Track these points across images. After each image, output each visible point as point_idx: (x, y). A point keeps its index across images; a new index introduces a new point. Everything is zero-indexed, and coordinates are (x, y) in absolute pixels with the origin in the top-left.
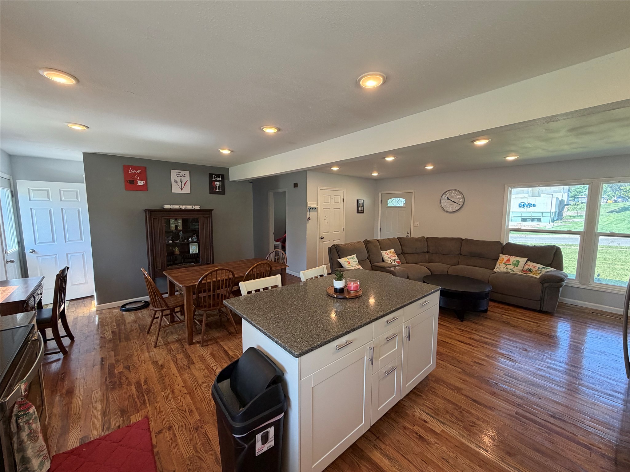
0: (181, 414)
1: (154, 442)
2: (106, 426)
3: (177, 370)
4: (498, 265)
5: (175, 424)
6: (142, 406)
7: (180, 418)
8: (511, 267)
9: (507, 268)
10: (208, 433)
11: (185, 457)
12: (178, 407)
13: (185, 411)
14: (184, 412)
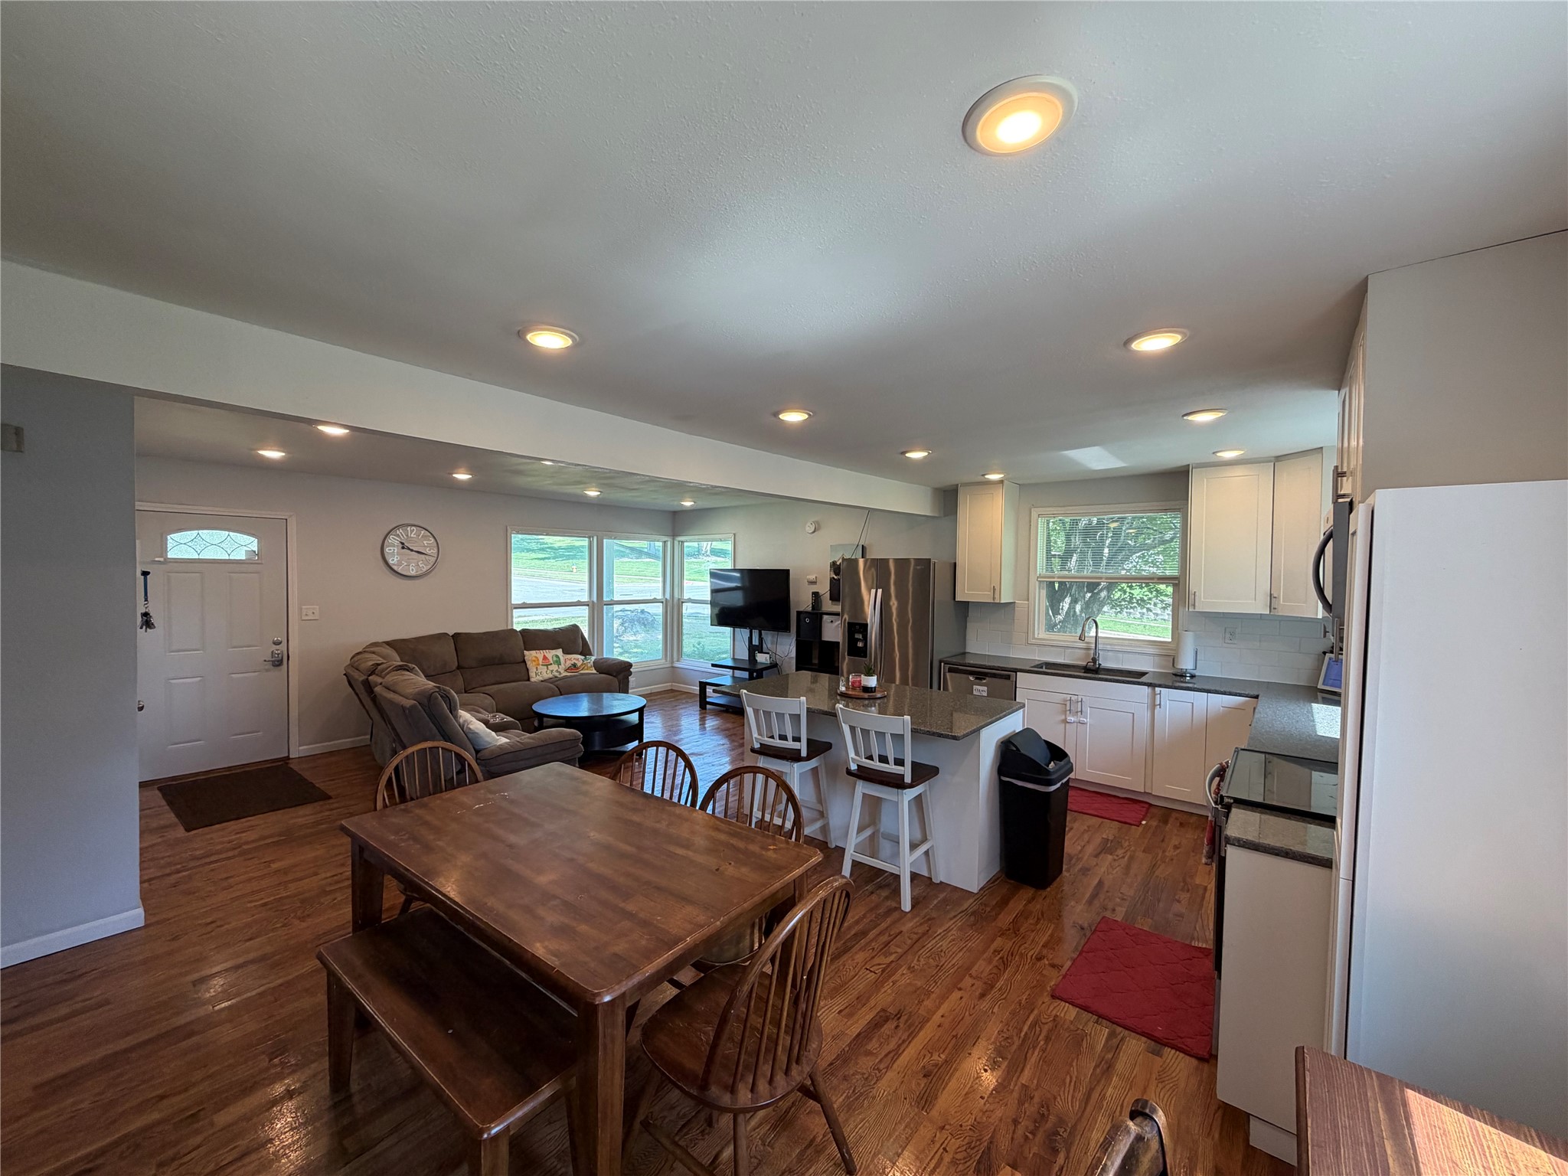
0: (1009, 959)
1: (1069, 963)
2: (1115, 1041)
3: (921, 1029)
4: (535, 670)
5: (1029, 957)
6: (1044, 1021)
7: (1017, 957)
8: (554, 667)
9: (552, 671)
10: (1011, 920)
11: (1053, 926)
12: (1002, 969)
13: (1001, 958)
14: (1005, 959)
